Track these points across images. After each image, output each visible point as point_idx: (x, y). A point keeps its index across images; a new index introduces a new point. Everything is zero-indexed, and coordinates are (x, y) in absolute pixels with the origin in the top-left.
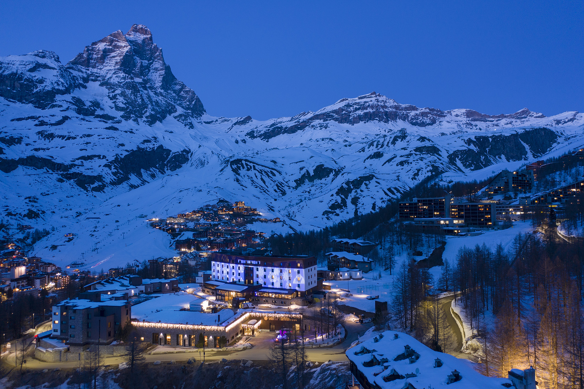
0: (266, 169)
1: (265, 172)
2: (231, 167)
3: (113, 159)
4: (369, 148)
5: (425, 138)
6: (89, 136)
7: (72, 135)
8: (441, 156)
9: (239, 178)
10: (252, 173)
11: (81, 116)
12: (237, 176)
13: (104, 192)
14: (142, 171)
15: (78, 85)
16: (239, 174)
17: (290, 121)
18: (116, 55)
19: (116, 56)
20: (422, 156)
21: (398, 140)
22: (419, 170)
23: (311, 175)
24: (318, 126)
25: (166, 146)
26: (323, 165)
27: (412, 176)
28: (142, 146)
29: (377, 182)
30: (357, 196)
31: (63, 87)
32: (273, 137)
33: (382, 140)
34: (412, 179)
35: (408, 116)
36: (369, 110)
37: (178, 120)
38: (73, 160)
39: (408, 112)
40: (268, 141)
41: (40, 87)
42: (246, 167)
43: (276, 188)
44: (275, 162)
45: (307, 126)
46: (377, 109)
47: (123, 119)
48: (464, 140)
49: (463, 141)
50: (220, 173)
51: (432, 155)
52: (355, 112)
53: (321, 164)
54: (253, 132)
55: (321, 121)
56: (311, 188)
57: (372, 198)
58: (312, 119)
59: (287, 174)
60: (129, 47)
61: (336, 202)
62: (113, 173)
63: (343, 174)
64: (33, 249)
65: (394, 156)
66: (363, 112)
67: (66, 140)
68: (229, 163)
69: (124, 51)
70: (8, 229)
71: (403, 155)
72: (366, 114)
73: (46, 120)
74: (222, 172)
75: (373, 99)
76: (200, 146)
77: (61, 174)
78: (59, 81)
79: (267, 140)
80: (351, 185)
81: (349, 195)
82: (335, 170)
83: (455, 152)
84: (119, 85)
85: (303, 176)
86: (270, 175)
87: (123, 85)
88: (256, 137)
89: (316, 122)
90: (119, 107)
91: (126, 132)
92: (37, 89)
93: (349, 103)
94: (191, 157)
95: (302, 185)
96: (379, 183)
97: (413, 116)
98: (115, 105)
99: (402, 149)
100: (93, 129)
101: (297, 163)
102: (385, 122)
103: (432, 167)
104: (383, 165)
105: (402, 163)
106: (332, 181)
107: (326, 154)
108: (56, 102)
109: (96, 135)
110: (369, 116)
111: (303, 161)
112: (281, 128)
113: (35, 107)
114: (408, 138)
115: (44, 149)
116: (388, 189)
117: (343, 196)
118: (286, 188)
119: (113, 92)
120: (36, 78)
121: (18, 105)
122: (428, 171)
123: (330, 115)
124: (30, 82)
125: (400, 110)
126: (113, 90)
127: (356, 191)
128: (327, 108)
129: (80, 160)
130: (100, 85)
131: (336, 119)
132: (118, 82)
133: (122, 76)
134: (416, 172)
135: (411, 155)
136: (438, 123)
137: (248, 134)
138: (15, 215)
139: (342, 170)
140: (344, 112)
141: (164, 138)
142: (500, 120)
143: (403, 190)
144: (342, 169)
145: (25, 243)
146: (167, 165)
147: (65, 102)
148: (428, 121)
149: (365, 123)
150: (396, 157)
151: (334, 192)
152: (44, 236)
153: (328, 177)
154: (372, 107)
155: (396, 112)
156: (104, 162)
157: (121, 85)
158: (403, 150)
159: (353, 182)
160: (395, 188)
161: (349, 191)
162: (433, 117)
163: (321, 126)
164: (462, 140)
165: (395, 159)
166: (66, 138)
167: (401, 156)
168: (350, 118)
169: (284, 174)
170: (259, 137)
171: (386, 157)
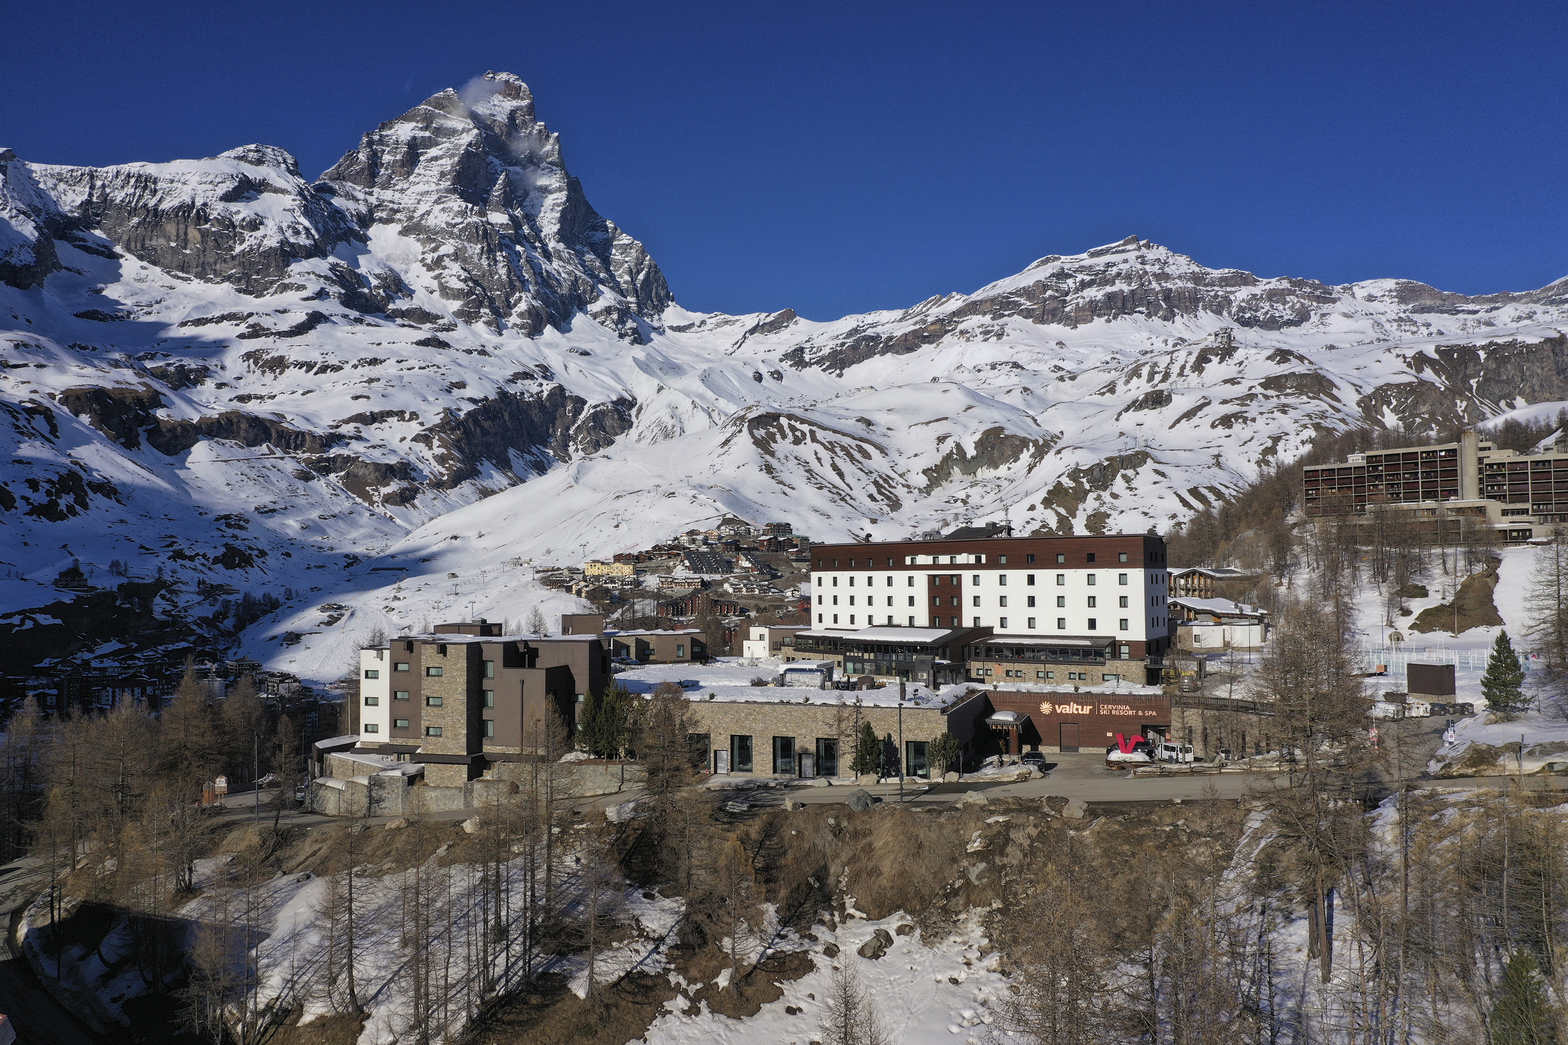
0: (846, 441)
1: (843, 448)
2: (751, 434)
3: (437, 420)
4: (1127, 382)
5: (1290, 353)
6: (374, 362)
7: (333, 361)
8: (1339, 401)
9: (773, 462)
10: (807, 450)
11: (354, 314)
12: (768, 457)
13: (414, 506)
14: (511, 452)
15: (344, 234)
16: (772, 454)
17: (901, 320)
18: (441, 153)
19: (441, 157)
20: (1283, 400)
21: (1210, 361)
22: (1276, 440)
23: (969, 456)
24: (978, 331)
25: (573, 389)
26: (1002, 429)
27: (1257, 456)
28: (512, 389)
29: (1157, 472)
30: (1103, 509)
31: (308, 237)
32: (853, 363)
33: (1163, 361)
34: (1258, 463)
35: (1230, 302)
36: (1121, 286)
37: (602, 323)
38: (334, 424)
39: (1229, 289)
40: (840, 375)
41: (250, 240)
42: (790, 434)
43: (873, 490)
44: (869, 423)
45: (947, 332)
46: (1143, 285)
47: (459, 321)
48: (1404, 357)
49: (1401, 359)
50: (723, 451)
51: (1314, 398)
52: (1080, 294)
53: (997, 425)
54: (802, 350)
55: (987, 319)
56: (969, 490)
57: (1146, 514)
58: (960, 313)
59: (901, 454)
60: (476, 131)
61: (1043, 526)
62: (435, 457)
63: (1059, 452)
64: (239, 643)
65: (1202, 401)
66: (1102, 292)
67: (316, 374)
68: (746, 425)
69: (461, 142)
70: (176, 592)
71: (1228, 398)
72: (1110, 297)
73: (266, 322)
74: (726, 448)
75: (1132, 256)
76: (660, 389)
77: (305, 460)
78: (298, 223)
79: (838, 371)
80: (1084, 480)
81: (1081, 507)
82: (1035, 443)
83: (1378, 389)
84: (449, 231)
85: (948, 458)
86: (857, 456)
87: (460, 230)
88: (810, 364)
89: (973, 322)
90: (450, 289)
91: (469, 352)
92: (244, 246)
93: (1063, 269)
94: (637, 417)
95: (944, 483)
96: (1163, 474)
97: (1243, 301)
98: (441, 284)
99: (1226, 382)
100: (385, 344)
101: (927, 423)
102: (1165, 319)
103: (1316, 430)
104: (1171, 427)
105: (1226, 421)
106: (1030, 470)
107: (1007, 399)
108: (289, 276)
109: (393, 361)
110: (1120, 304)
111: (946, 418)
112: (876, 338)
113: (239, 291)
114: (1239, 355)
115: (261, 398)
116: (1190, 491)
117: (1062, 511)
118: (900, 492)
119: (435, 250)
120: (241, 216)
121: (196, 286)
122: (1303, 443)
123: (1009, 303)
124: (228, 227)
125: (1206, 285)
126: (433, 245)
127: (1099, 498)
128: (1001, 282)
129: (352, 425)
130: (400, 233)
131: (1027, 314)
132: (447, 223)
133: (456, 208)
134: (1269, 443)
135: (1252, 397)
136: (1314, 318)
137: (786, 356)
138: (192, 558)
139: (1056, 443)
140: (1049, 293)
141: (566, 367)
142: (1498, 308)
143: (1235, 493)
144: (1055, 438)
145: (218, 628)
146: (575, 440)
147: (312, 276)
148: (1288, 315)
149: (1109, 321)
150: (1209, 403)
151: (1037, 498)
152: (265, 613)
153: (1015, 461)
154: (1128, 278)
155: (1196, 291)
156: (414, 428)
157: (456, 230)
158: (1229, 385)
159: (1089, 472)
160: (1212, 489)
161: (1081, 495)
162: (1302, 304)
163: (986, 333)
164: (1398, 356)
165: (1206, 410)
166: (315, 369)
167: (1225, 402)
168: (1067, 309)
169: (894, 455)
170: (817, 363)
171: (1180, 404)
